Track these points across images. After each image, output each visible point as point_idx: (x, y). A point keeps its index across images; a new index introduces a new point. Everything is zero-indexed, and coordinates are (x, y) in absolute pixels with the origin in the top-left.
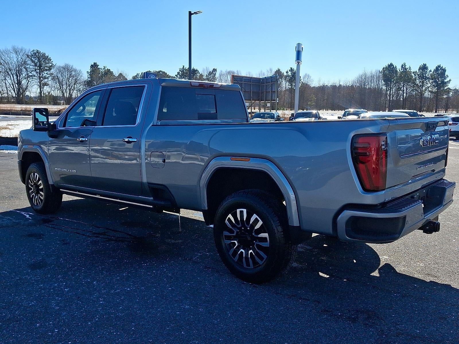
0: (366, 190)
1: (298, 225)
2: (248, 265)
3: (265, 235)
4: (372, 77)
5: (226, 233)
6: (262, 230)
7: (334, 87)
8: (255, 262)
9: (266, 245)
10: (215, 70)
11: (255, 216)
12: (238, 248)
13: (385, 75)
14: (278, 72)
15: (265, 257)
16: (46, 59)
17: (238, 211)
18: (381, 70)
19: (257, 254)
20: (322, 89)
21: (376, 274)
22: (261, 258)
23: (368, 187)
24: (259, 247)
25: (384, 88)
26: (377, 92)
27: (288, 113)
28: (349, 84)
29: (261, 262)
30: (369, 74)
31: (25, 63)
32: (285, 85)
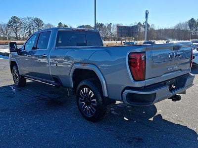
0: (135, 80)
1: (107, 96)
2: (89, 113)
3: (95, 100)
4: (183, 25)
5: (80, 99)
6: (93, 98)
7: (166, 30)
8: (91, 112)
9: (95, 104)
10: (111, 24)
11: (91, 91)
12: (85, 106)
13: (189, 24)
14: (139, 23)
15: (95, 110)
16: (40, 21)
17: (84, 88)
18: (188, 21)
19: (92, 108)
20: (160, 31)
21: (152, 119)
22: (94, 111)
23: (136, 79)
24: (93, 106)
25: (189, 29)
26: (186, 32)
27: (143, 42)
28: (173, 28)
29: (93, 113)
30: (182, 23)
31: (32, 23)
32: (142, 29)
